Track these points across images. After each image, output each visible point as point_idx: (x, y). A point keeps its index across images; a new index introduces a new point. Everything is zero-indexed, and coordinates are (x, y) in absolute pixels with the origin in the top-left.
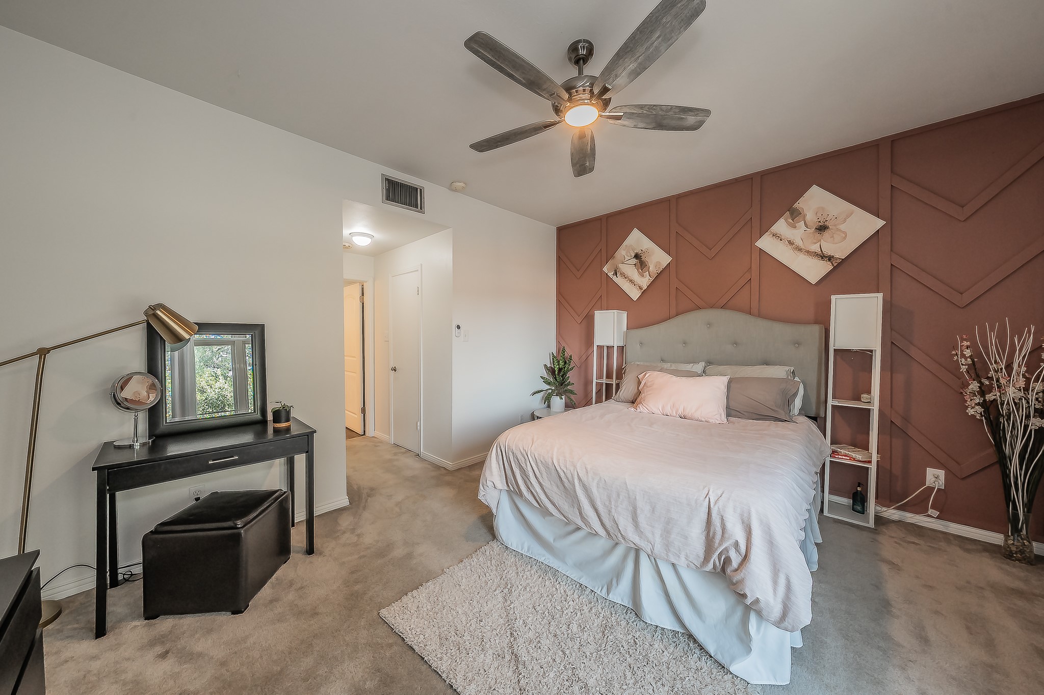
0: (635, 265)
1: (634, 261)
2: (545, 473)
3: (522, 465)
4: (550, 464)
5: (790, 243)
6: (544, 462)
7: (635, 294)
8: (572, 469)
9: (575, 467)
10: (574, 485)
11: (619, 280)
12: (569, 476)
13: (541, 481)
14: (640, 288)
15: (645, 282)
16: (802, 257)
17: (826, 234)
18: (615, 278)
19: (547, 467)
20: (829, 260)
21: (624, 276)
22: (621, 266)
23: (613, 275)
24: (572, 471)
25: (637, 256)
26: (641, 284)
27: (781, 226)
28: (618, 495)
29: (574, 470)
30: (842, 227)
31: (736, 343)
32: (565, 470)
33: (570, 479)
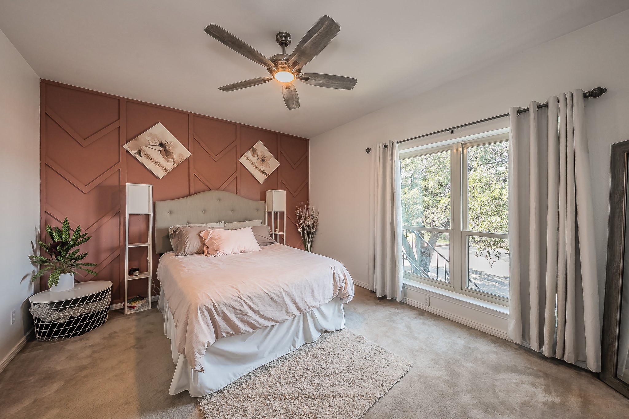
0: (160, 151)
1: (159, 148)
2: (260, 302)
3: (238, 308)
4: (262, 293)
5: (253, 163)
6: (257, 295)
7: (161, 174)
8: (278, 289)
9: (279, 286)
10: (282, 297)
11: (143, 160)
12: (278, 294)
13: (257, 309)
14: (166, 170)
15: (170, 166)
16: (257, 171)
17: (265, 163)
18: (138, 157)
19: (260, 297)
20: (266, 174)
21: (148, 156)
22: (145, 148)
23: (137, 154)
24: (279, 290)
25: (161, 144)
26: (166, 167)
27: (249, 154)
28: (305, 288)
29: (280, 289)
30: (269, 162)
31: (233, 210)
32: (275, 292)
33: (279, 295)
